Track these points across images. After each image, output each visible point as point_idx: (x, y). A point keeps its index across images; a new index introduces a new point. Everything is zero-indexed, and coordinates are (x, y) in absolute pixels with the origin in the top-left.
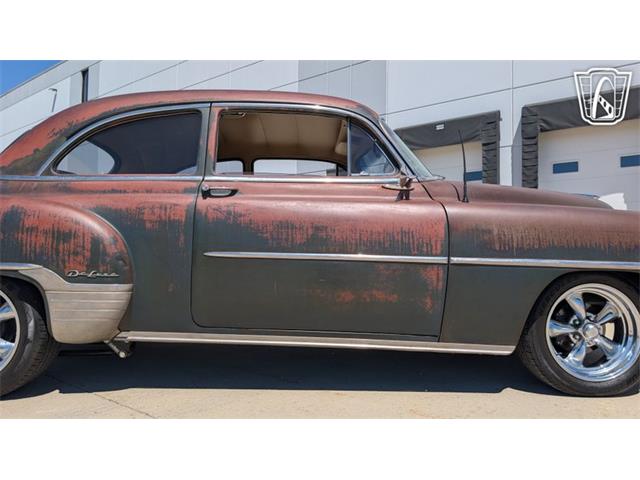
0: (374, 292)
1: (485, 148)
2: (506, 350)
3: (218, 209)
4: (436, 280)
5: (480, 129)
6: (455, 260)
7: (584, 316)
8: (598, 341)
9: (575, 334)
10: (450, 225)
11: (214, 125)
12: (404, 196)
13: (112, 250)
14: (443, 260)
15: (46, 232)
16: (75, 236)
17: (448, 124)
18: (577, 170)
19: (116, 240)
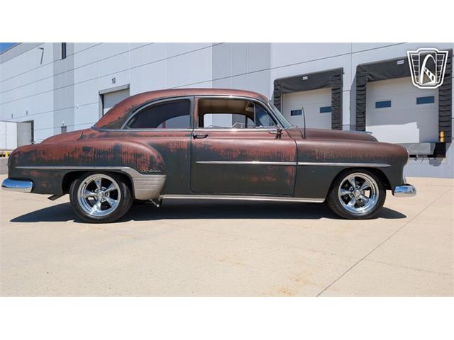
0: (267, 178)
1: (333, 92)
2: (321, 201)
3: (201, 143)
4: (292, 172)
5: (331, 79)
6: (300, 163)
7: (355, 186)
8: (361, 197)
9: (351, 194)
10: (298, 148)
11: (196, 106)
12: (279, 136)
13: (158, 161)
14: (295, 163)
15: (131, 154)
16: (143, 155)
17: (310, 76)
18: (390, 106)
19: (159, 157)
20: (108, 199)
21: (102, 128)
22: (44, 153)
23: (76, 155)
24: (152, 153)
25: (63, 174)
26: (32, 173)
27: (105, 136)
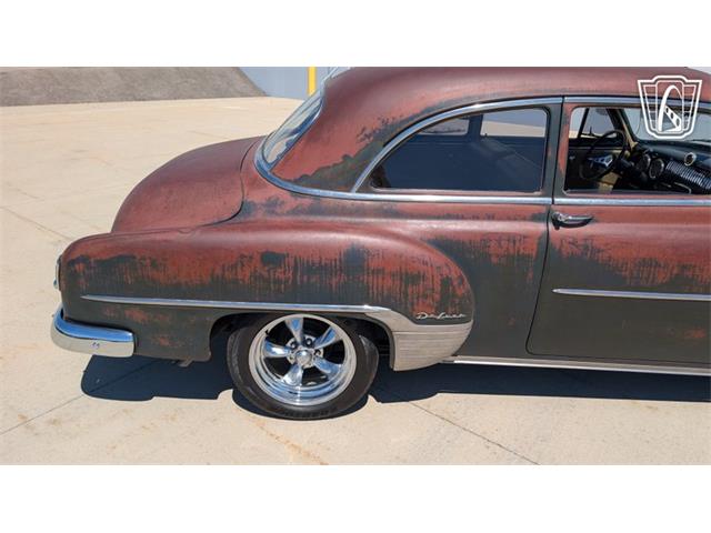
3: (574, 243)
13: (460, 291)
15: (392, 274)
16: (424, 278)
19: (461, 280)
20: (319, 363)
21: (296, 182)
22: (154, 264)
23: (245, 274)
24: (445, 271)
25: (212, 320)
26: (127, 312)
27: (312, 211)
